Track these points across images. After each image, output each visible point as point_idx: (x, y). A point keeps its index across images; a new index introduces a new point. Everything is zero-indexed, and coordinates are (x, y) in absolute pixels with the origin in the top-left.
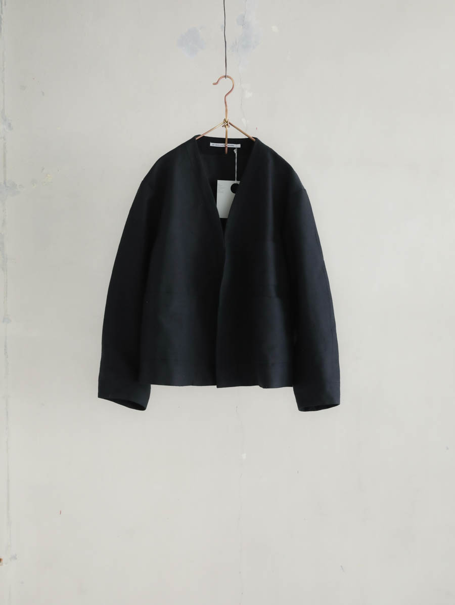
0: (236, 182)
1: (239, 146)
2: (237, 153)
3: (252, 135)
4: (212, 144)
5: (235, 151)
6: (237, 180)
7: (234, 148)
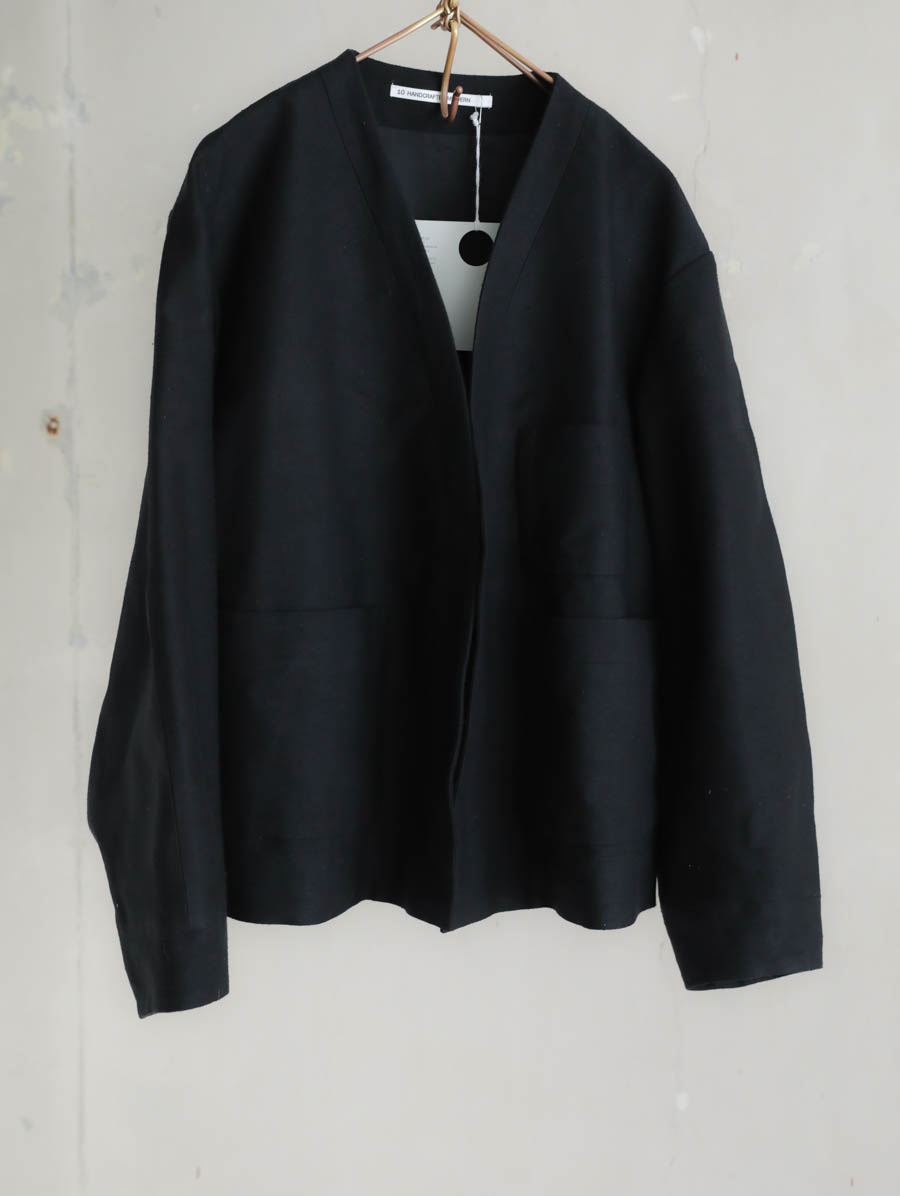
0: (477, 225)
1: (486, 101)
2: (482, 125)
3: (544, 64)
4: (396, 91)
5: (476, 120)
6: (481, 220)
7: (471, 110)
